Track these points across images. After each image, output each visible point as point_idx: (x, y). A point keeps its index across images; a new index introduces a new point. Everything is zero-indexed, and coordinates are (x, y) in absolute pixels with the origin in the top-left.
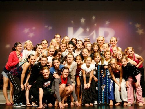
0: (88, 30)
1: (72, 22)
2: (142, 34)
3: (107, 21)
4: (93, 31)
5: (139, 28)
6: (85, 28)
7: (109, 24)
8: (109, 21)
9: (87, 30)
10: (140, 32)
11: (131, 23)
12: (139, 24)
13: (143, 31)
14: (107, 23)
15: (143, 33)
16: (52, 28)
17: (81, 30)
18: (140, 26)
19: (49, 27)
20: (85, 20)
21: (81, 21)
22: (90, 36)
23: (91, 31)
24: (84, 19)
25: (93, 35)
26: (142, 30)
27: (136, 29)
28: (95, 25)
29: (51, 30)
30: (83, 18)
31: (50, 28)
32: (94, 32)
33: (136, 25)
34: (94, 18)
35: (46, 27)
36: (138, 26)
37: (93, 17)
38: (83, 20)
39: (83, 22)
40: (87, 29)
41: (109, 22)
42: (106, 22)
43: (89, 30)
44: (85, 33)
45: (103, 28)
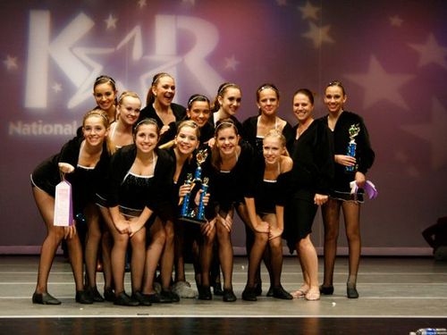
0: (111, 22)
2: (324, 45)
4: (131, 27)
5: (317, 24)
6: (98, 17)
9: (105, 24)
10: (319, 35)
12: (315, 4)
13: (330, 33)
15: (329, 40)
17: (81, 25)
18: (318, 14)
22: (119, 47)
23: (123, 28)
25: (131, 43)
26: (326, 29)
27: (304, 26)
28: (142, 3)
32: (136, 33)
33: (302, 9)
36: (309, 11)
40: (107, 18)
43: (117, 24)
44: (98, 35)
45: (173, 17)
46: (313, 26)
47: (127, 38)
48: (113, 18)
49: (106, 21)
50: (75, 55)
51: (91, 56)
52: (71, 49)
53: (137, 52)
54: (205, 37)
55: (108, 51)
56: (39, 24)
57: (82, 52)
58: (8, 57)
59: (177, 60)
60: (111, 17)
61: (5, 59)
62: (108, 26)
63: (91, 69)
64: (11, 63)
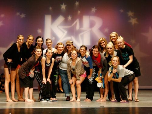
0: (70, 18)
1: (50, 8)
2: (135, 24)
4: (76, 20)
5: (133, 18)
6: (66, 16)
8: (96, 8)
10: (133, 21)
11: (122, 11)
12: (132, 11)
13: (137, 21)
14: (94, 10)
16: (25, 16)
17: (61, 19)
18: (133, 15)
19: (21, 14)
20: (66, 6)
21: (61, 7)
22: (73, 25)
23: (73, 20)
24: (65, 5)
26: (136, 19)
27: (129, 18)
28: (79, 12)
29: (23, 17)
30: (63, 4)
31: (23, 16)
32: (77, 21)
33: (128, 13)
34: (77, 3)
35: (18, 14)
36: (130, 14)
38: (63, 7)
40: (68, 17)
41: (96, 10)
42: (92, 10)
44: (66, 22)
45: (89, 16)
46: (131, 18)
47: (75, 23)
51: (64, 28)
52: (58, 27)
53: (78, 27)
54: (98, 22)
55: (69, 27)
56: (48, 19)
57: (61, 27)
59: (90, 29)
60: (70, 17)
61: (38, 30)
62: (69, 19)
63: (64, 32)
64: (39, 31)
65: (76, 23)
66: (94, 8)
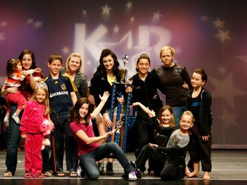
0: (116, 29)
1: (85, 12)
2: (226, 40)
3: (156, 12)
4: (127, 32)
5: (222, 29)
6: (110, 26)
7: (160, 18)
8: (160, 14)
9: (114, 30)
10: (223, 36)
11: (204, 18)
12: (221, 19)
13: (229, 35)
14: (157, 16)
15: (228, 38)
16: (42, 24)
17: (101, 31)
18: (223, 25)
19: (35, 22)
20: (110, 9)
21: (102, 11)
22: (120, 42)
23: (122, 32)
24: (109, 6)
25: (127, 39)
26: (228, 32)
27: (216, 31)
28: (132, 19)
29: (39, 27)
30: (106, 6)
31: (38, 24)
32: (129, 35)
33: (215, 22)
34: (129, 5)
35: (30, 21)
36: (218, 23)
37: (127, 3)
38: (106, 10)
39: (106, 13)
41: (160, 16)
42: (154, 15)
43: (119, 30)
44: (110, 36)
45: (148, 27)
46: (220, 31)
47: (125, 38)
48: (118, 27)
49: (114, 29)
50: (98, 46)
52: (96, 43)
53: (130, 45)
55: (115, 44)
56: (80, 30)
58: (65, 47)
59: (151, 49)
60: (116, 27)
64: (65, 50)
65: (128, 37)
66: (158, 12)
